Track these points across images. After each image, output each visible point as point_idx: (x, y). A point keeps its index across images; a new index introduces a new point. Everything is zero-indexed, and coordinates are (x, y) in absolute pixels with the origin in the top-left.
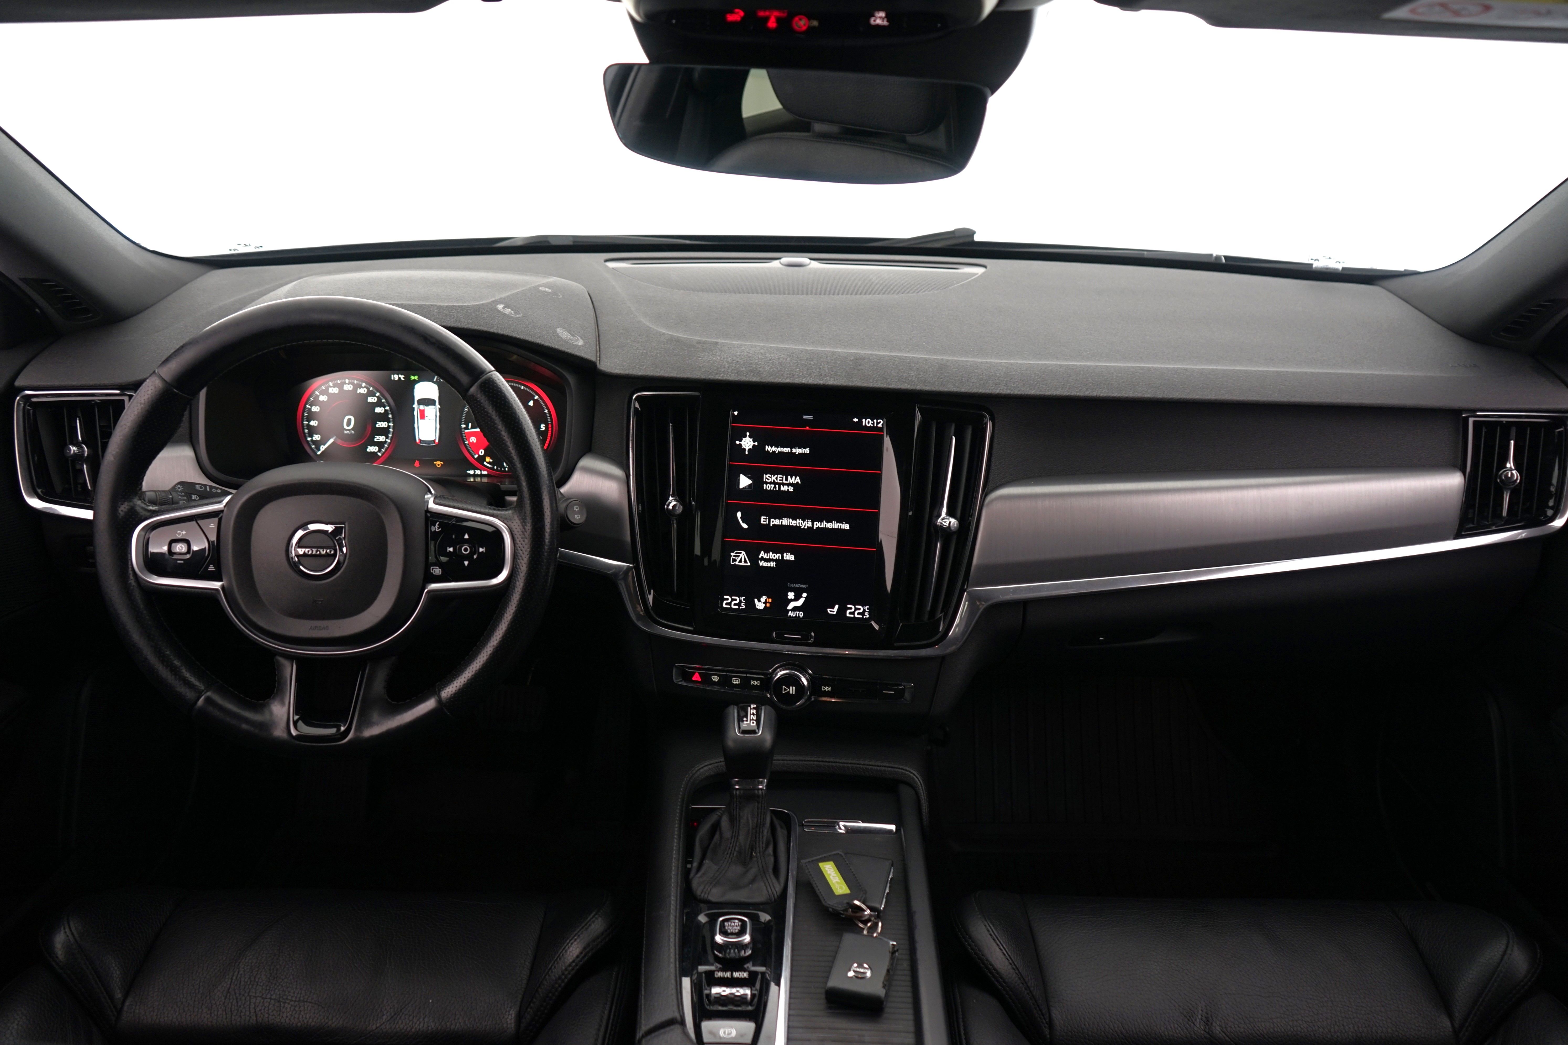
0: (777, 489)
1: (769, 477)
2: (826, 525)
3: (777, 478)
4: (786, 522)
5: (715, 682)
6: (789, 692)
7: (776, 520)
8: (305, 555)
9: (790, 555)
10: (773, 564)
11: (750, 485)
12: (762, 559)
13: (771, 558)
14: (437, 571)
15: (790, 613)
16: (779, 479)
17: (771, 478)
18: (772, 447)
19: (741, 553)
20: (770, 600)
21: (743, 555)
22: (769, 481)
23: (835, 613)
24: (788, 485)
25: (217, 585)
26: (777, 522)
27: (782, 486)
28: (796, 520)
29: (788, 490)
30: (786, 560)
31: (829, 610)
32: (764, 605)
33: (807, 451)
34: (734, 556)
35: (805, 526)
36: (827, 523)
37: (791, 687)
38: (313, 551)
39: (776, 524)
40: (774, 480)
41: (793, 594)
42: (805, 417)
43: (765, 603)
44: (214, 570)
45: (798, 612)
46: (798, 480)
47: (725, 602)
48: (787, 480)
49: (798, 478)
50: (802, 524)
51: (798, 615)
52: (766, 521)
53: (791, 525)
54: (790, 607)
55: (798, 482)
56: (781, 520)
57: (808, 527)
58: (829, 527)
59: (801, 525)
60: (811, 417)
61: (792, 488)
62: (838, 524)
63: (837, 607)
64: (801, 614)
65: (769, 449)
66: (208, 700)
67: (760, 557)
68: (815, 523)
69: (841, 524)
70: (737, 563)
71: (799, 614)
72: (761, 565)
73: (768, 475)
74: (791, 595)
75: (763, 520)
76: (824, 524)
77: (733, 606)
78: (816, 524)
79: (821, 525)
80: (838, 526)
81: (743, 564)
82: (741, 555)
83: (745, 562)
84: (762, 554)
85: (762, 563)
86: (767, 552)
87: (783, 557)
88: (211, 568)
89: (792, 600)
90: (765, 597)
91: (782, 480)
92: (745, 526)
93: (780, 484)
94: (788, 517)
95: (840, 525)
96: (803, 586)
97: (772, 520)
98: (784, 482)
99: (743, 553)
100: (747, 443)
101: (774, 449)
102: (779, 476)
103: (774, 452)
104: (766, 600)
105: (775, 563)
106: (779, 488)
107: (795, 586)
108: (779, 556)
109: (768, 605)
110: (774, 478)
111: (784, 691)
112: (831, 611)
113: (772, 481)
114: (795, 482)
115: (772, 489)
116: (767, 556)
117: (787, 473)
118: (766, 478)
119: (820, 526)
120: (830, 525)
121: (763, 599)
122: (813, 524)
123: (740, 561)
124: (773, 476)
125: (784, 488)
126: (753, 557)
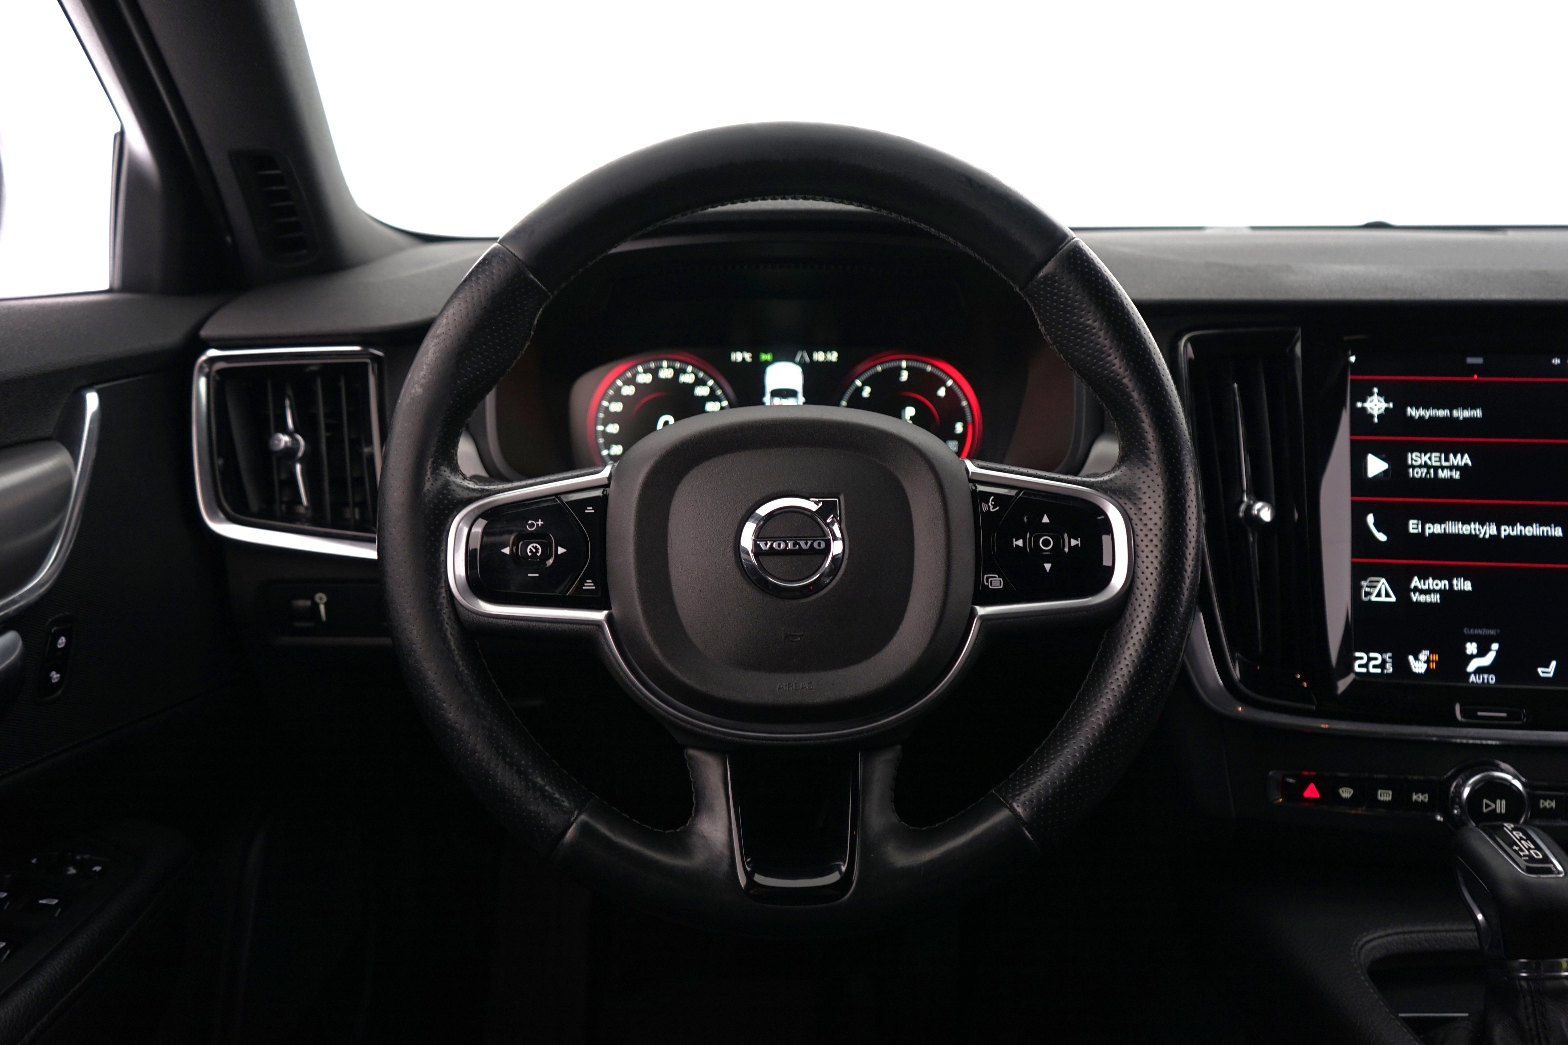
0: (1432, 475)
1: (1416, 456)
2: (1521, 531)
3: (1430, 458)
4: (1453, 528)
5: (1346, 800)
6: (1495, 809)
7: (1435, 525)
8: (772, 551)
9: (1464, 581)
10: (1435, 598)
11: (1385, 472)
12: (1416, 589)
13: (1431, 588)
14: (995, 582)
15: (1472, 678)
16: (1433, 459)
17: (1421, 458)
18: (1417, 408)
19: (1378, 582)
20: (1435, 657)
21: (1383, 584)
22: (1418, 463)
23: (1551, 675)
24: (1451, 468)
25: (600, 616)
26: (1437, 529)
27: (1440, 471)
28: (1469, 524)
29: (1451, 476)
30: (1458, 591)
31: (1540, 670)
32: (1425, 666)
33: (1478, 413)
34: (1367, 587)
35: (1485, 533)
36: (1523, 528)
37: (1498, 802)
38: (787, 545)
39: (1436, 532)
40: (1425, 462)
41: (1474, 645)
42: (1471, 360)
43: (1428, 661)
44: (594, 588)
45: (1486, 676)
46: (1467, 460)
47: (1358, 662)
48: (1447, 460)
49: (1466, 456)
50: (1479, 530)
51: (1486, 681)
52: (1417, 528)
53: (1461, 532)
54: (1472, 667)
55: (1466, 465)
56: (1443, 526)
57: (1490, 535)
58: (1528, 534)
59: (1478, 532)
60: (1479, 361)
61: (1458, 473)
62: (1541, 528)
63: (1554, 664)
64: (1492, 679)
65: (1412, 412)
66: (585, 828)
67: (1412, 586)
68: (1503, 528)
69: (1549, 528)
70: (1374, 598)
71: (1488, 679)
72: (1414, 599)
73: (1414, 454)
74: (1471, 648)
75: (1414, 527)
76: (1518, 530)
77: (1372, 670)
78: (1505, 530)
79: (1513, 530)
80: (1543, 531)
81: (1383, 599)
82: (1379, 585)
83: (1387, 595)
84: (1416, 582)
85: (1415, 597)
86: (1423, 577)
87: (1451, 585)
88: (589, 585)
89: (1472, 657)
90: (1427, 652)
91: (1440, 461)
92: (1382, 537)
93: (1436, 469)
94: (1455, 518)
95: (1545, 529)
96: (1492, 632)
97: (1427, 526)
98: (1444, 464)
99: (1383, 580)
100: (1376, 405)
101: (1422, 412)
102: (1434, 454)
103: (1421, 418)
104: (1428, 658)
105: (1438, 596)
106: (1436, 473)
107: (1476, 632)
108: (1445, 585)
109: (1433, 666)
110: (1425, 458)
111: (1486, 808)
112: (1543, 672)
113: (1423, 463)
114: (1463, 464)
115: (1424, 475)
116: (1424, 584)
117: (1447, 449)
118: (1412, 459)
119: (1512, 533)
120: (1529, 531)
121: (1424, 655)
122: (1499, 530)
123: (1379, 595)
124: (1423, 454)
125: (1443, 474)
126: (1401, 587)
